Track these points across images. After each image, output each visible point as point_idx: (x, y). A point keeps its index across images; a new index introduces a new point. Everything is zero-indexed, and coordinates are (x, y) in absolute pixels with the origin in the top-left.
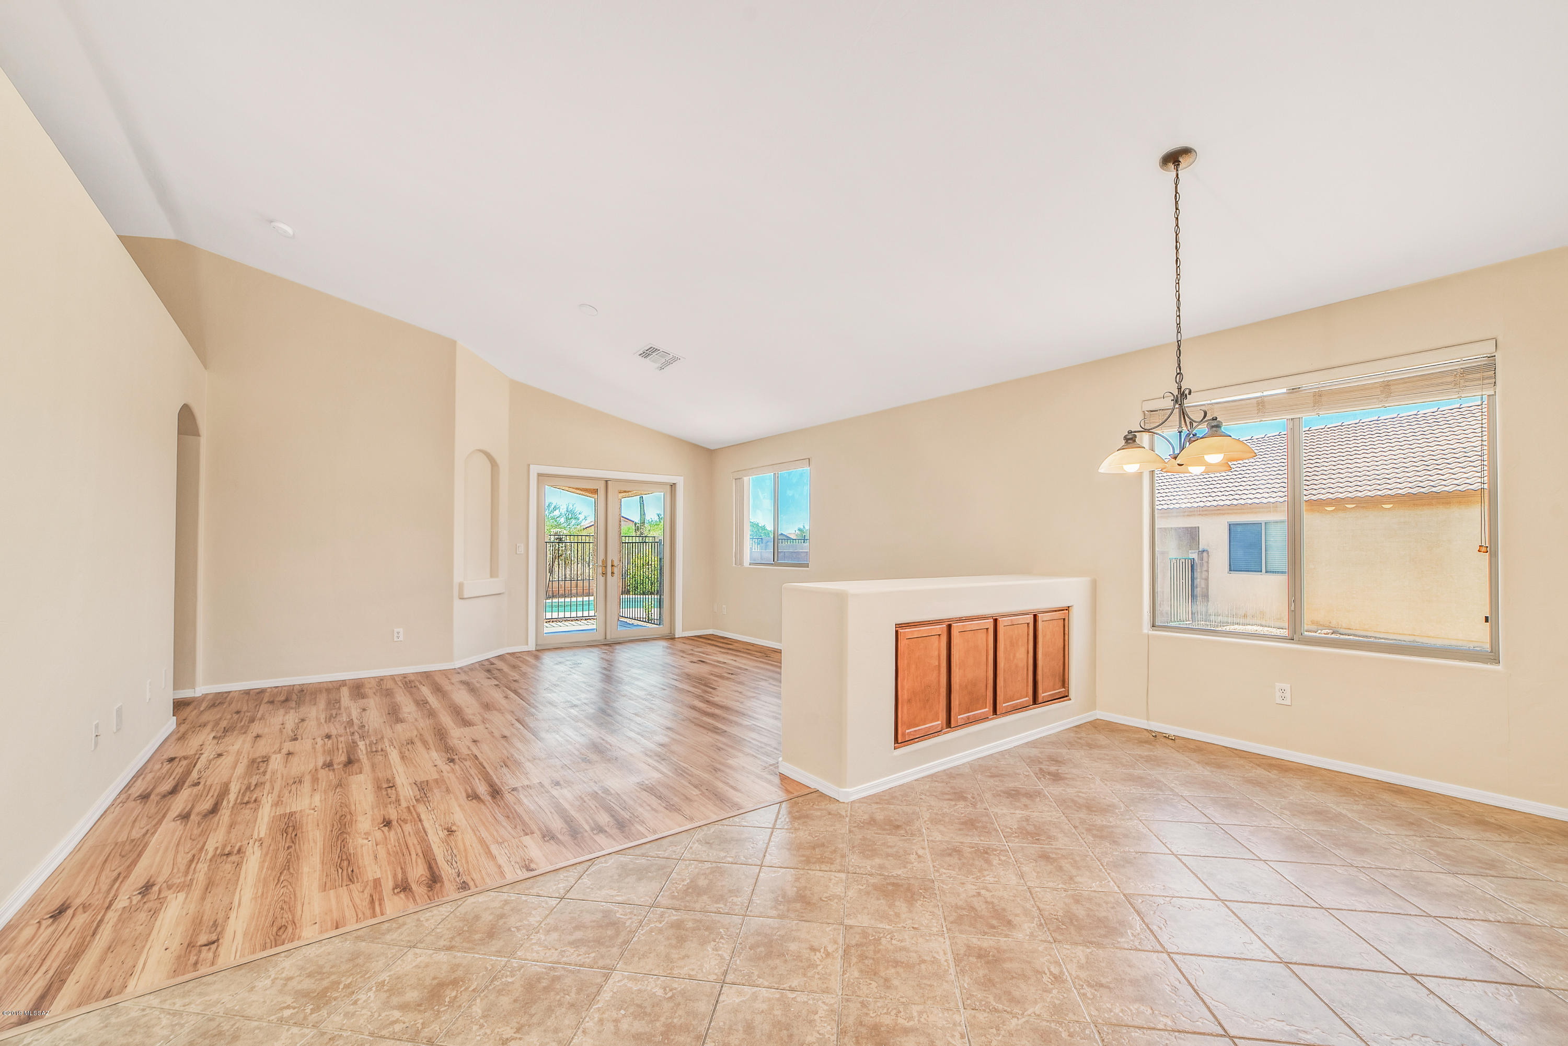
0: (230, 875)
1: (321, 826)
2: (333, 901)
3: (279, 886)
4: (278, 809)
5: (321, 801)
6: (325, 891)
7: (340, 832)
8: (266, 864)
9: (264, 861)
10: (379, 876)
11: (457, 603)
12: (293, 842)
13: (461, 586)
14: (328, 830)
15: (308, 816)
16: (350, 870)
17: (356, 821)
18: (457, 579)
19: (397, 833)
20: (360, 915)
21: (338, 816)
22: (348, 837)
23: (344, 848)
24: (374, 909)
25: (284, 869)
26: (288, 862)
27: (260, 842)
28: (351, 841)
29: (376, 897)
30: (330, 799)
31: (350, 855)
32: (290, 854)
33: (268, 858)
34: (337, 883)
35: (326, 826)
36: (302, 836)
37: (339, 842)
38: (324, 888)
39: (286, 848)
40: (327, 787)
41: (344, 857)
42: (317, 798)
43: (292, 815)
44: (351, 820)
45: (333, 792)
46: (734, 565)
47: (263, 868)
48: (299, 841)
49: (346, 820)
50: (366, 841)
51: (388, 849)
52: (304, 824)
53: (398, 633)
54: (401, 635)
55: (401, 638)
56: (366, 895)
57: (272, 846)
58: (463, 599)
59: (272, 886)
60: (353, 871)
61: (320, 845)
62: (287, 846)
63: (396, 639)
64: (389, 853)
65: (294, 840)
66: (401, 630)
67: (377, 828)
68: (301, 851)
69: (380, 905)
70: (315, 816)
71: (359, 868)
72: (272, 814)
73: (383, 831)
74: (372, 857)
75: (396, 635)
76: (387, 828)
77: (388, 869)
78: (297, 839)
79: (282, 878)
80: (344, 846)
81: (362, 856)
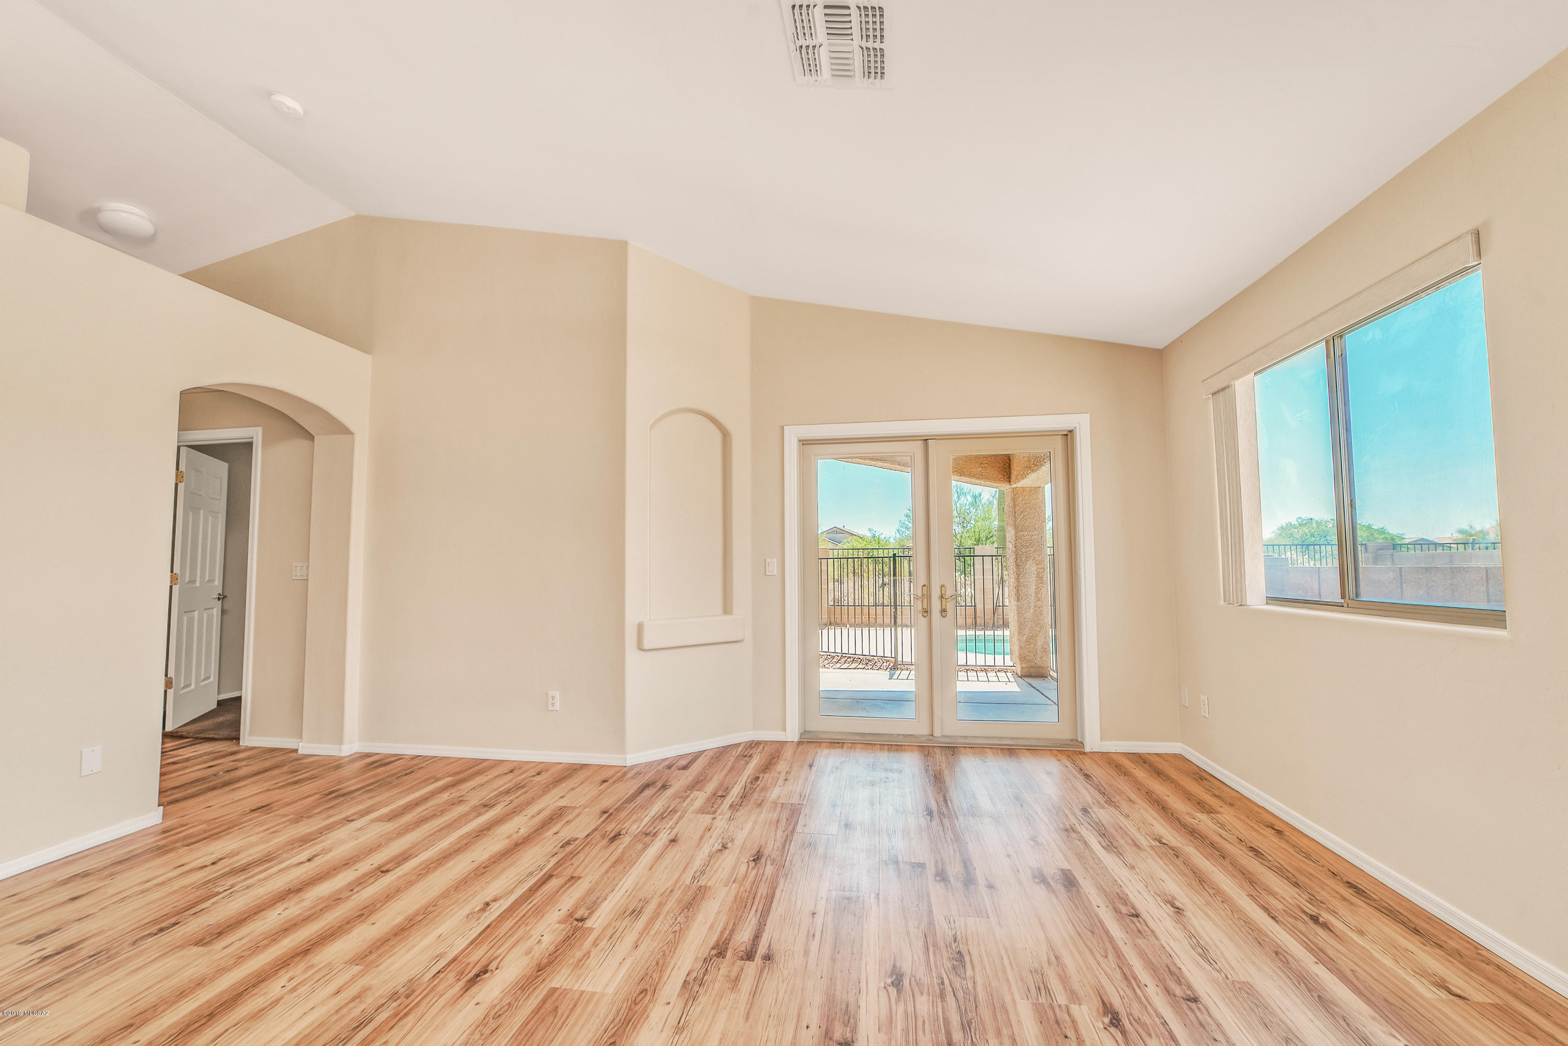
11: (633, 658)
13: (640, 628)
18: (631, 619)
46: (1222, 602)
53: (553, 698)
54: (557, 701)
55: (557, 707)
58: (642, 650)
63: (550, 708)
66: (557, 694)
75: (550, 701)
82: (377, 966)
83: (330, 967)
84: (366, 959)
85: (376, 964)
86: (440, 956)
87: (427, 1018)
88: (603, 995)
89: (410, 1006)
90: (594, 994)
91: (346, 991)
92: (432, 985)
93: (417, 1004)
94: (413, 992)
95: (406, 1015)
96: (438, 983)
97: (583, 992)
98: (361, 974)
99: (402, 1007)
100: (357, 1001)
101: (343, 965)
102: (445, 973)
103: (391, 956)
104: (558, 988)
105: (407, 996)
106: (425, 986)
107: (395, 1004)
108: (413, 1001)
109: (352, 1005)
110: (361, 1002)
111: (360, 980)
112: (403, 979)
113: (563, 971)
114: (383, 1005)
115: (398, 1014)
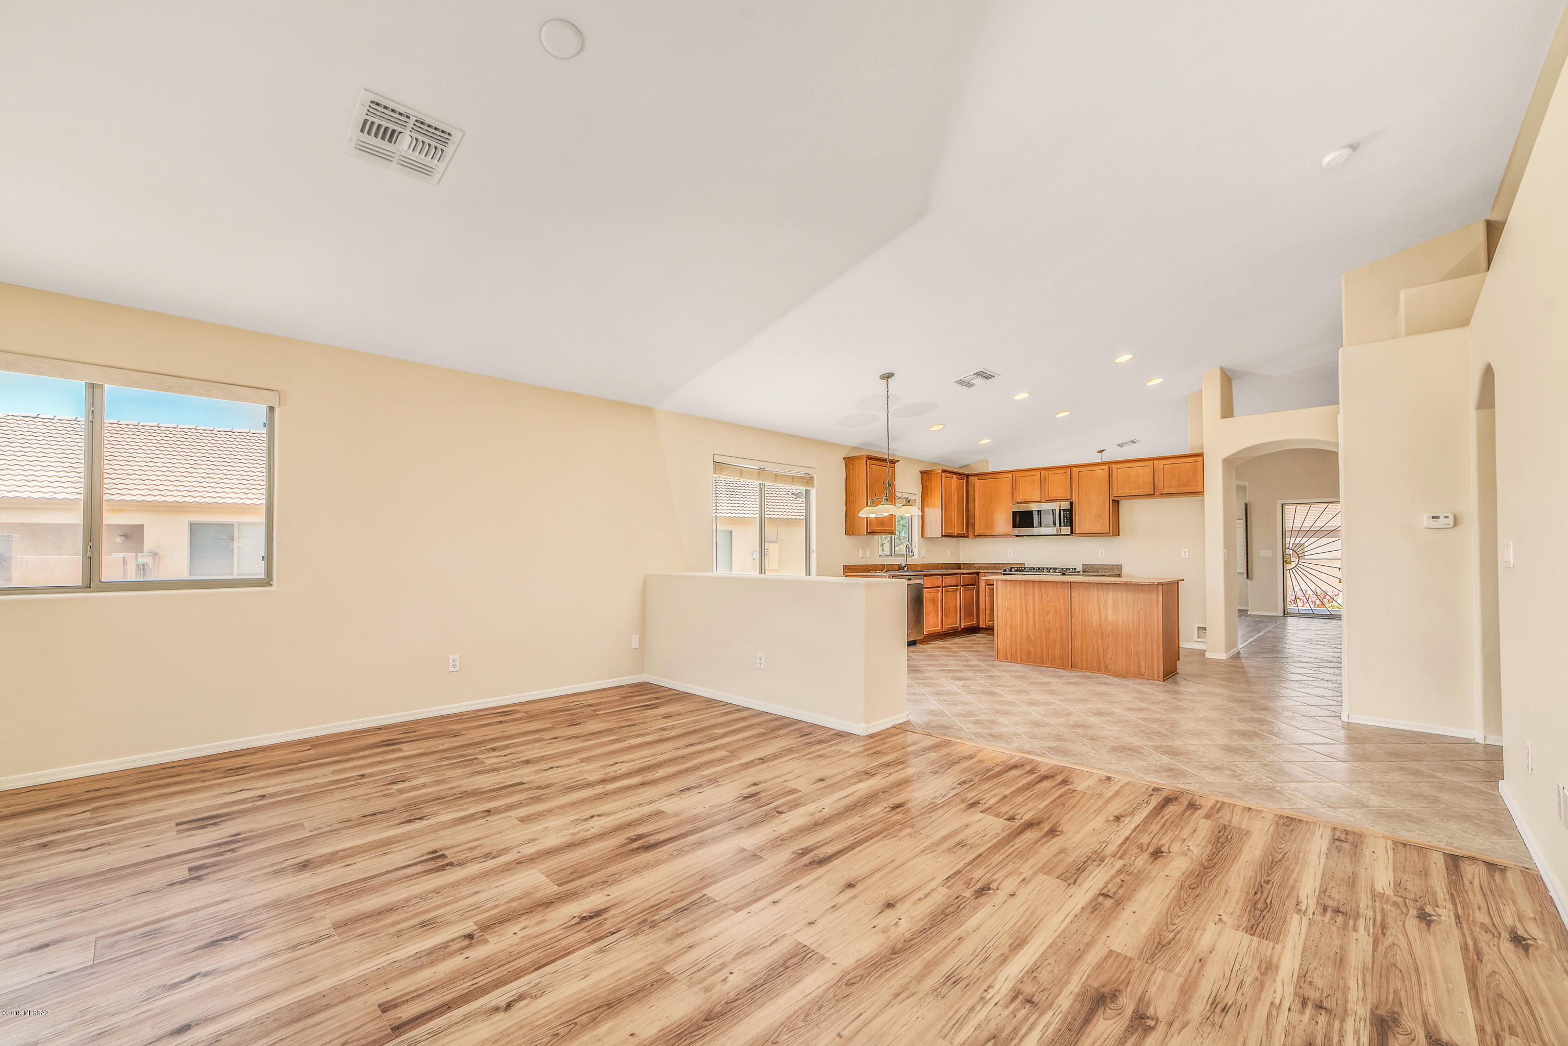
0: (1332, 885)
1: (1224, 888)
2: (1245, 822)
3: (1284, 851)
4: (1269, 954)
5: (1204, 930)
6: (1248, 831)
7: (1208, 870)
8: (1294, 876)
9: (1296, 881)
10: (1203, 820)
12: (1261, 887)
14: (1218, 879)
15: (1232, 914)
16: (1221, 834)
17: (1183, 874)
19: (1160, 839)
20: (1231, 808)
21: (1198, 891)
22: (1204, 860)
23: (1215, 853)
24: (1221, 806)
25: (1277, 862)
26: (1271, 868)
27: (1299, 907)
28: (1204, 856)
29: (1215, 810)
30: (1191, 925)
31: (1213, 844)
32: (1268, 875)
33: (1291, 882)
34: (1237, 830)
35: (1218, 885)
36: (1249, 889)
37: (1215, 861)
38: (1248, 833)
39: (1271, 882)
40: (1180, 953)
41: (1219, 845)
42: (1205, 941)
43: (1252, 928)
44: (1187, 878)
45: (1178, 936)
47: (1298, 874)
48: (1254, 884)
49: (1193, 881)
50: (1191, 848)
51: (1180, 831)
52: (1241, 903)
56: (1220, 814)
57: (1286, 895)
59: (1290, 855)
60: (1219, 832)
61: (1235, 868)
62: (1269, 886)
64: (1182, 828)
65: (1260, 889)
67: (1171, 854)
68: (1256, 872)
69: (1215, 806)
70: (1223, 907)
71: (1213, 831)
72: (1279, 946)
73: (1169, 848)
74: (1197, 833)
76: (1162, 849)
77: (1192, 821)
78: (1256, 887)
79: (1280, 856)
80: (1213, 854)
81: (1204, 838)
82: (653, 963)
83: (691, 981)
84: (658, 978)
85: (653, 966)
86: (602, 951)
87: (642, 899)
88: (539, 871)
89: (647, 912)
90: (542, 873)
91: (684, 945)
92: (624, 923)
93: (642, 912)
94: (639, 923)
95: (653, 906)
96: (619, 923)
97: (547, 877)
98: (668, 959)
99: (652, 914)
100: (679, 932)
101: (679, 978)
102: (609, 931)
103: (638, 970)
104: (557, 885)
105: (645, 921)
106: (630, 925)
107: (656, 917)
108: (644, 915)
109: (684, 930)
110: (677, 930)
111: (670, 953)
112: (641, 938)
113: (538, 896)
114: (663, 921)
115: (658, 909)
